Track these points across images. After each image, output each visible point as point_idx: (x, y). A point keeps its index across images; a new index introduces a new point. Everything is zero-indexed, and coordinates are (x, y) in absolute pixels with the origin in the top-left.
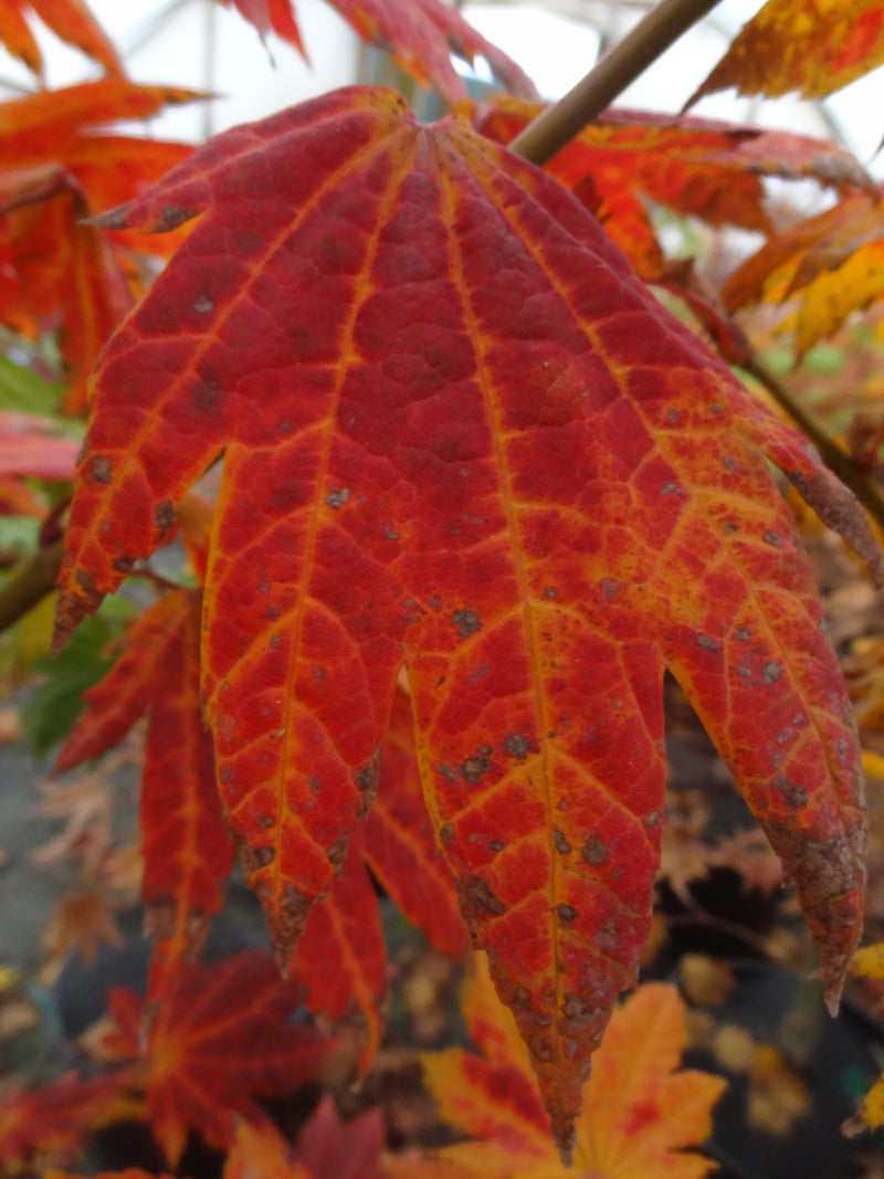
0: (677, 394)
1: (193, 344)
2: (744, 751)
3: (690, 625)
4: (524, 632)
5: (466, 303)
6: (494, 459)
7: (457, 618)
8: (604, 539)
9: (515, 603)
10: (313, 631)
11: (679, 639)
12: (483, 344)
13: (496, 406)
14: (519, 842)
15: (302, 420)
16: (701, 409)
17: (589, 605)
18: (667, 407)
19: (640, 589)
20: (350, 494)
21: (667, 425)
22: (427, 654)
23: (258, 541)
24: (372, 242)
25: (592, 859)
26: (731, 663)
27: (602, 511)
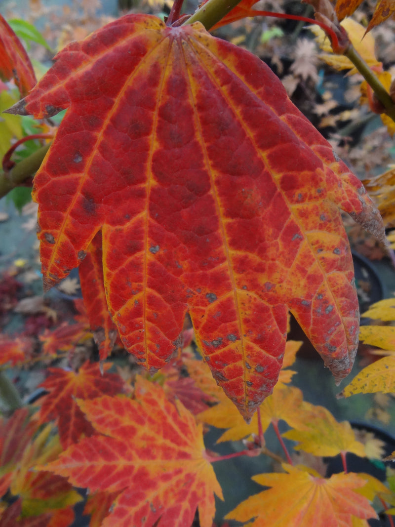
0: (303, 186)
1: (77, 179)
2: (315, 337)
3: (299, 297)
4: (234, 301)
5: (204, 151)
6: (220, 231)
7: (208, 296)
8: (267, 268)
9: (231, 290)
10: (151, 301)
11: (295, 302)
12: (214, 174)
13: (221, 206)
14: (233, 364)
15: (134, 213)
16: (313, 192)
17: (260, 293)
18: (298, 193)
19: (280, 286)
20: (159, 248)
21: (298, 202)
22: (197, 307)
23: (123, 266)
24: (155, 116)
25: (258, 371)
26: (314, 308)
27: (266, 256)
